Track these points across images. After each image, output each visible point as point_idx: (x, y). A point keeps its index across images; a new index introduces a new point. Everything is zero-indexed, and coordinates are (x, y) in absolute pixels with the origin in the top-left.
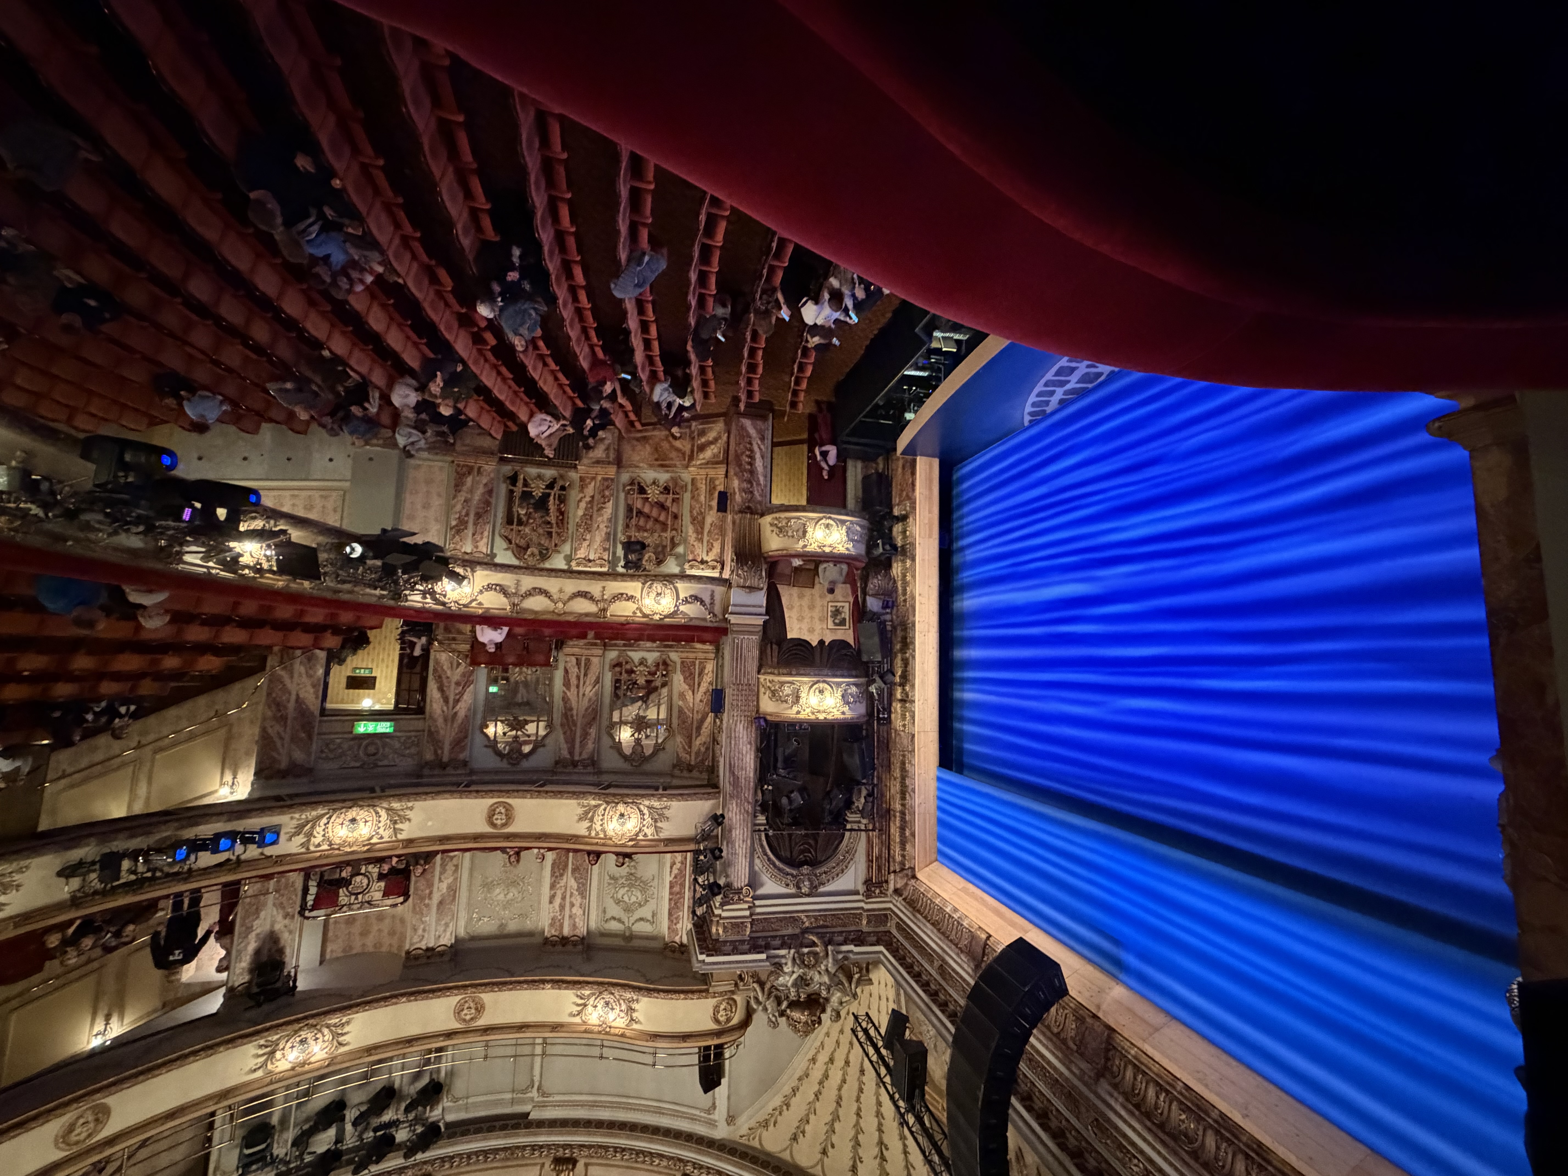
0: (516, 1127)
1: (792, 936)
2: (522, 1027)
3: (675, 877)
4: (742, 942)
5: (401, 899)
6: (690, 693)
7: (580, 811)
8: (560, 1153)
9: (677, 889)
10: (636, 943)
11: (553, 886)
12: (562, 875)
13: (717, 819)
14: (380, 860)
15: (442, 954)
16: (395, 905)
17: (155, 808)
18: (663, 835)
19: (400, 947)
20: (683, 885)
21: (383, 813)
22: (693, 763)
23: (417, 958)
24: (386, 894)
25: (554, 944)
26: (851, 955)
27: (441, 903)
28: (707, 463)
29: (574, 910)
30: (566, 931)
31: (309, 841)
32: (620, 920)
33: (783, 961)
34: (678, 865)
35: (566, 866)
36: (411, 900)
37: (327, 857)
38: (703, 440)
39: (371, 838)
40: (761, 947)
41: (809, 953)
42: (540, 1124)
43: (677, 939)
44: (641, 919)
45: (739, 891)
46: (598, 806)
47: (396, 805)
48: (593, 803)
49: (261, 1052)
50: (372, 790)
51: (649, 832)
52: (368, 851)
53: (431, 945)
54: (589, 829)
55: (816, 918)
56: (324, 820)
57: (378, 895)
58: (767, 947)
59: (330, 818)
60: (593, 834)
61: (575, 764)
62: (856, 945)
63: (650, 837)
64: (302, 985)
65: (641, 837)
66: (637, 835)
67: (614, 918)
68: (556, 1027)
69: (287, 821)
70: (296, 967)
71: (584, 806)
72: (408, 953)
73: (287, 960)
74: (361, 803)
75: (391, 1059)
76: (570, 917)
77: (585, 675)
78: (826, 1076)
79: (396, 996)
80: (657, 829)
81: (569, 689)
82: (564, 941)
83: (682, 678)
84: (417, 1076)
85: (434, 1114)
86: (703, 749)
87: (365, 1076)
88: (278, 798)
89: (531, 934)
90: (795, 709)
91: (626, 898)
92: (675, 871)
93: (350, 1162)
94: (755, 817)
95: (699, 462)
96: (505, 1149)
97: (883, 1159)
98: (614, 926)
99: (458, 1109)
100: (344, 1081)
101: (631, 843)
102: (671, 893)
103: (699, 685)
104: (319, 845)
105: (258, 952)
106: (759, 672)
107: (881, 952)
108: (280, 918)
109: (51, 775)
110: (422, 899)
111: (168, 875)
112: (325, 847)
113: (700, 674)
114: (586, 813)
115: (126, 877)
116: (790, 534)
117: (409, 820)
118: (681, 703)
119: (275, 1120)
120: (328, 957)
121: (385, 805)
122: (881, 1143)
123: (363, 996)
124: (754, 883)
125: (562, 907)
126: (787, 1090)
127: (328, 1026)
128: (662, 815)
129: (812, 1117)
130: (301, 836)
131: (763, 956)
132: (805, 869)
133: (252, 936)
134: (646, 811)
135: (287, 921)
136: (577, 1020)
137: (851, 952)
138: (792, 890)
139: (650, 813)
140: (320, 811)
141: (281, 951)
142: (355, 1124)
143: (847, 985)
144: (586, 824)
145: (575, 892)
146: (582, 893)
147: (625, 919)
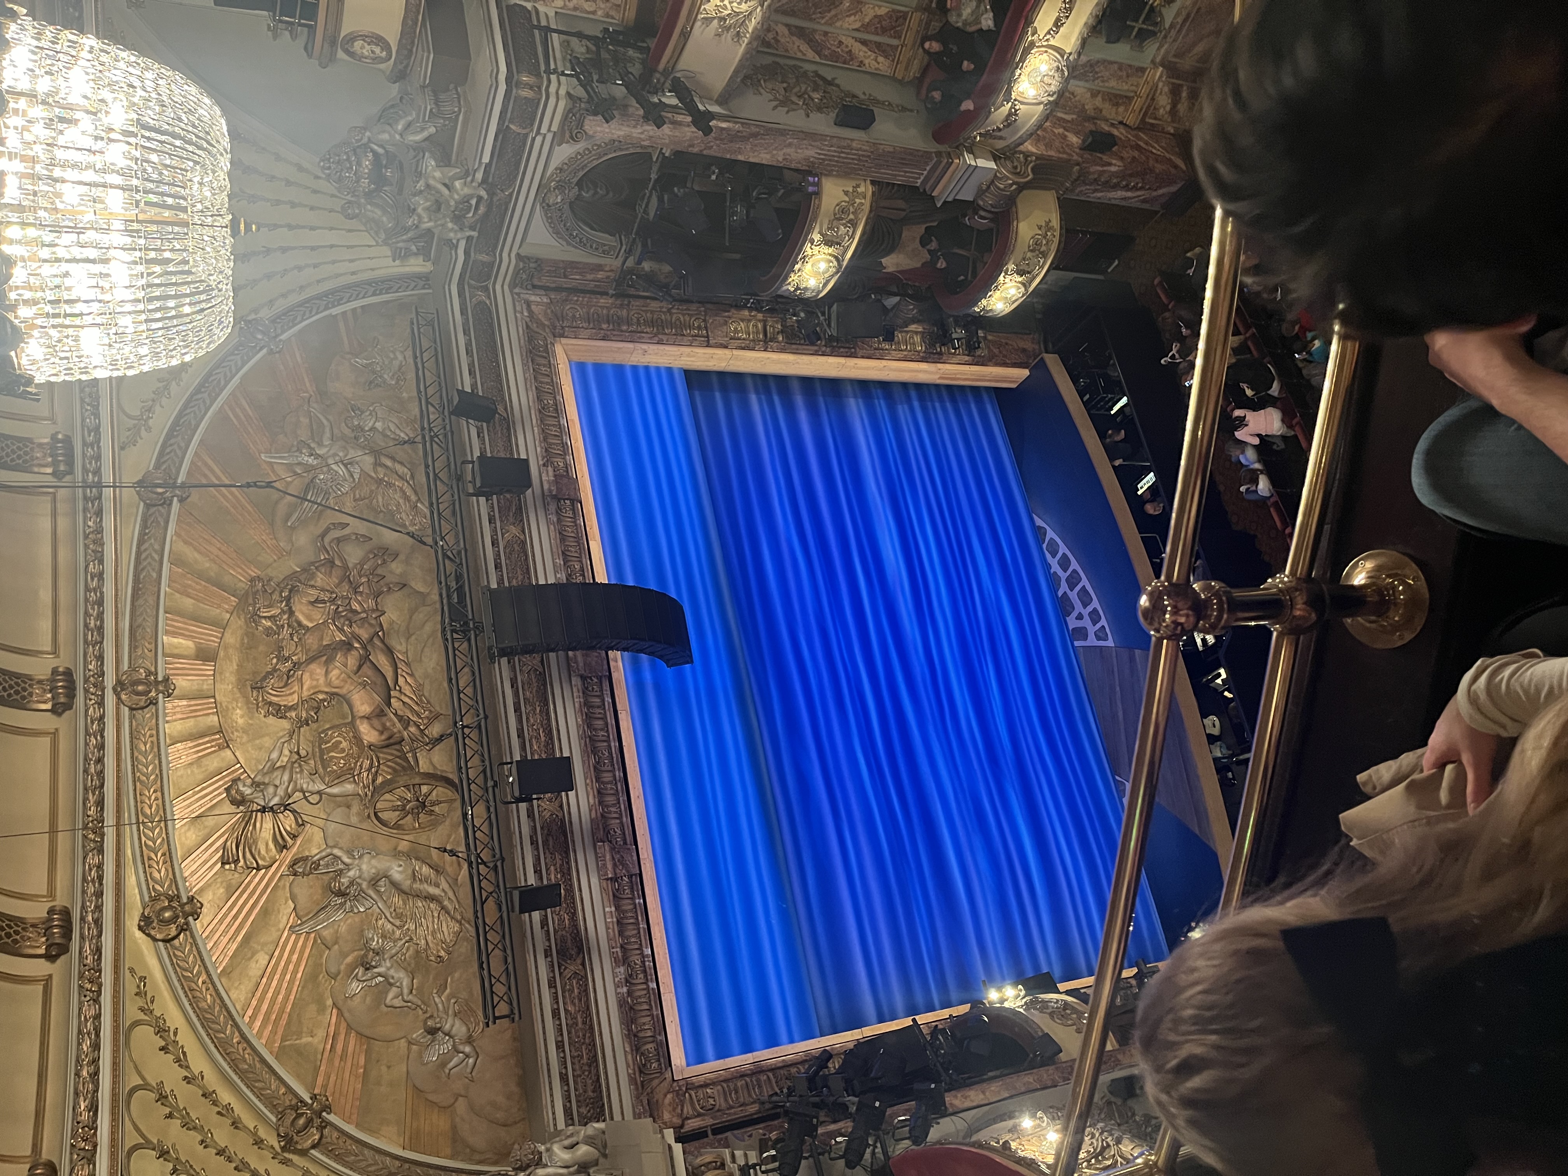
6: (857, 25)
18: (698, 26)
28: (1153, 99)
33: (471, 181)
38: (1184, 94)
51: (711, 7)
55: (506, 204)
63: (702, 8)
80: (710, 20)
90: (816, 237)
95: (1160, 85)
103: (864, 43)
106: (873, 183)
113: (879, 45)
116: (1029, 255)
128: (728, 31)
131: (487, 159)
134: (745, 8)
138: (550, 175)
139: (739, 13)
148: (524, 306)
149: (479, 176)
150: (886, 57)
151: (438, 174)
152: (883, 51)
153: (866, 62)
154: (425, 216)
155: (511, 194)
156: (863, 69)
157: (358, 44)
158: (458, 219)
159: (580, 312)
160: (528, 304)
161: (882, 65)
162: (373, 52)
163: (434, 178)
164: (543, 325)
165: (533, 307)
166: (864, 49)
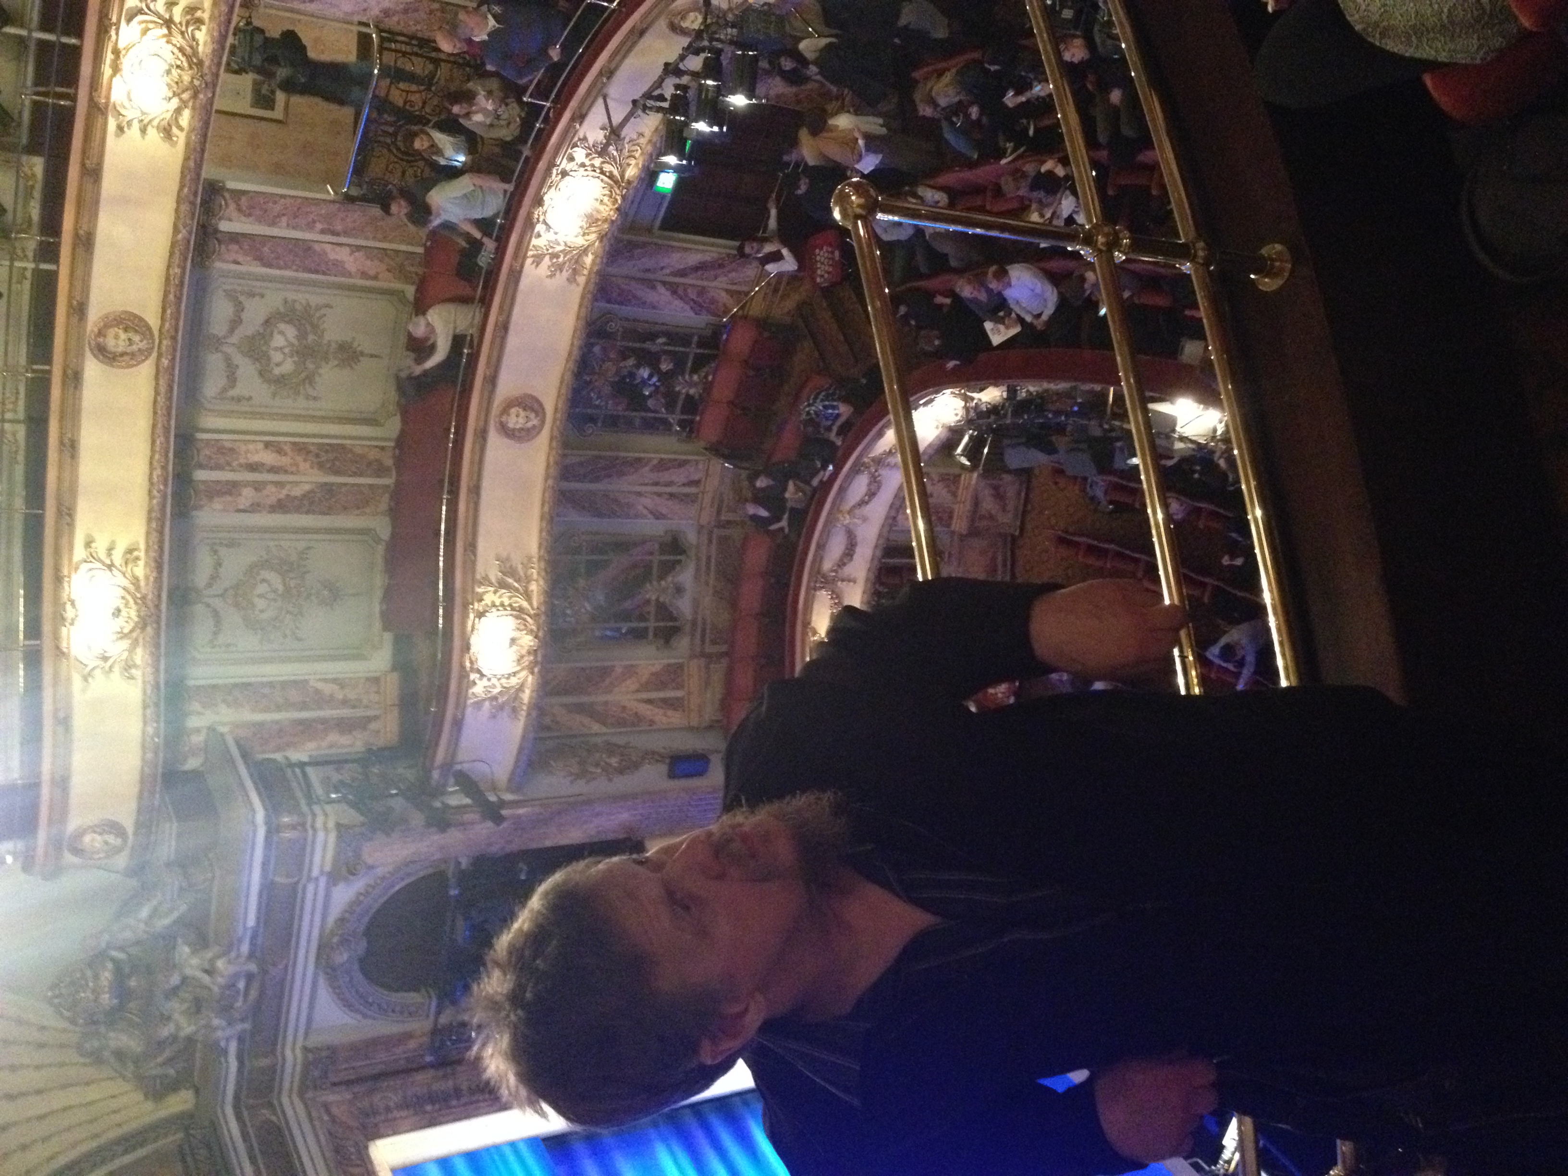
2: (71, 447)
6: (636, 687)
11: (301, 449)
12: (321, 466)
18: (469, 712)
21: (583, 242)
27: (308, 248)
29: (247, 491)
31: (587, 148)
32: (214, 578)
35: (337, 472)
39: (547, 223)
43: (195, 707)
44: (219, 623)
47: (588, 260)
48: (533, 587)
51: (480, 690)
53: (225, 227)
56: (609, 168)
59: (610, 175)
60: (481, 589)
63: (470, 692)
65: (473, 677)
66: (479, 671)
67: (218, 564)
68: (67, 512)
71: (526, 567)
77: (671, 496)
80: (479, 704)
83: (656, 667)
91: (262, 588)
92: (329, 690)
98: (203, 567)
101: (465, 662)
102: (284, 685)
104: (571, 159)
112: (566, 164)
113: (664, 700)
114: (511, 572)
117: (553, 275)
121: (597, 247)
125: (256, 467)
128: (503, 709)
132: (361, 950)
136: (79, 552)
138: (330, 932)
139: (511, 688)
144: (494, 574)
145: (285, 492)
146: (280, 507)
147: (217, 588)
148: (322, 1110)
149: (245, 948)
150: (675, 709)
151: (195, 961)
152: (672, 705)
153: (656, 719)
154: (183, 1021)
155: (286, 966)
156: (655, 727)
157: (87, 839)
158: (225, 1009)
159: (395, 1098)
160: (326, 1107)
161: (675, 718)
162: (106, 843)
163: (191, 966)
164: (350, 1128)
165: (335, 1110)
166: (650, 707)
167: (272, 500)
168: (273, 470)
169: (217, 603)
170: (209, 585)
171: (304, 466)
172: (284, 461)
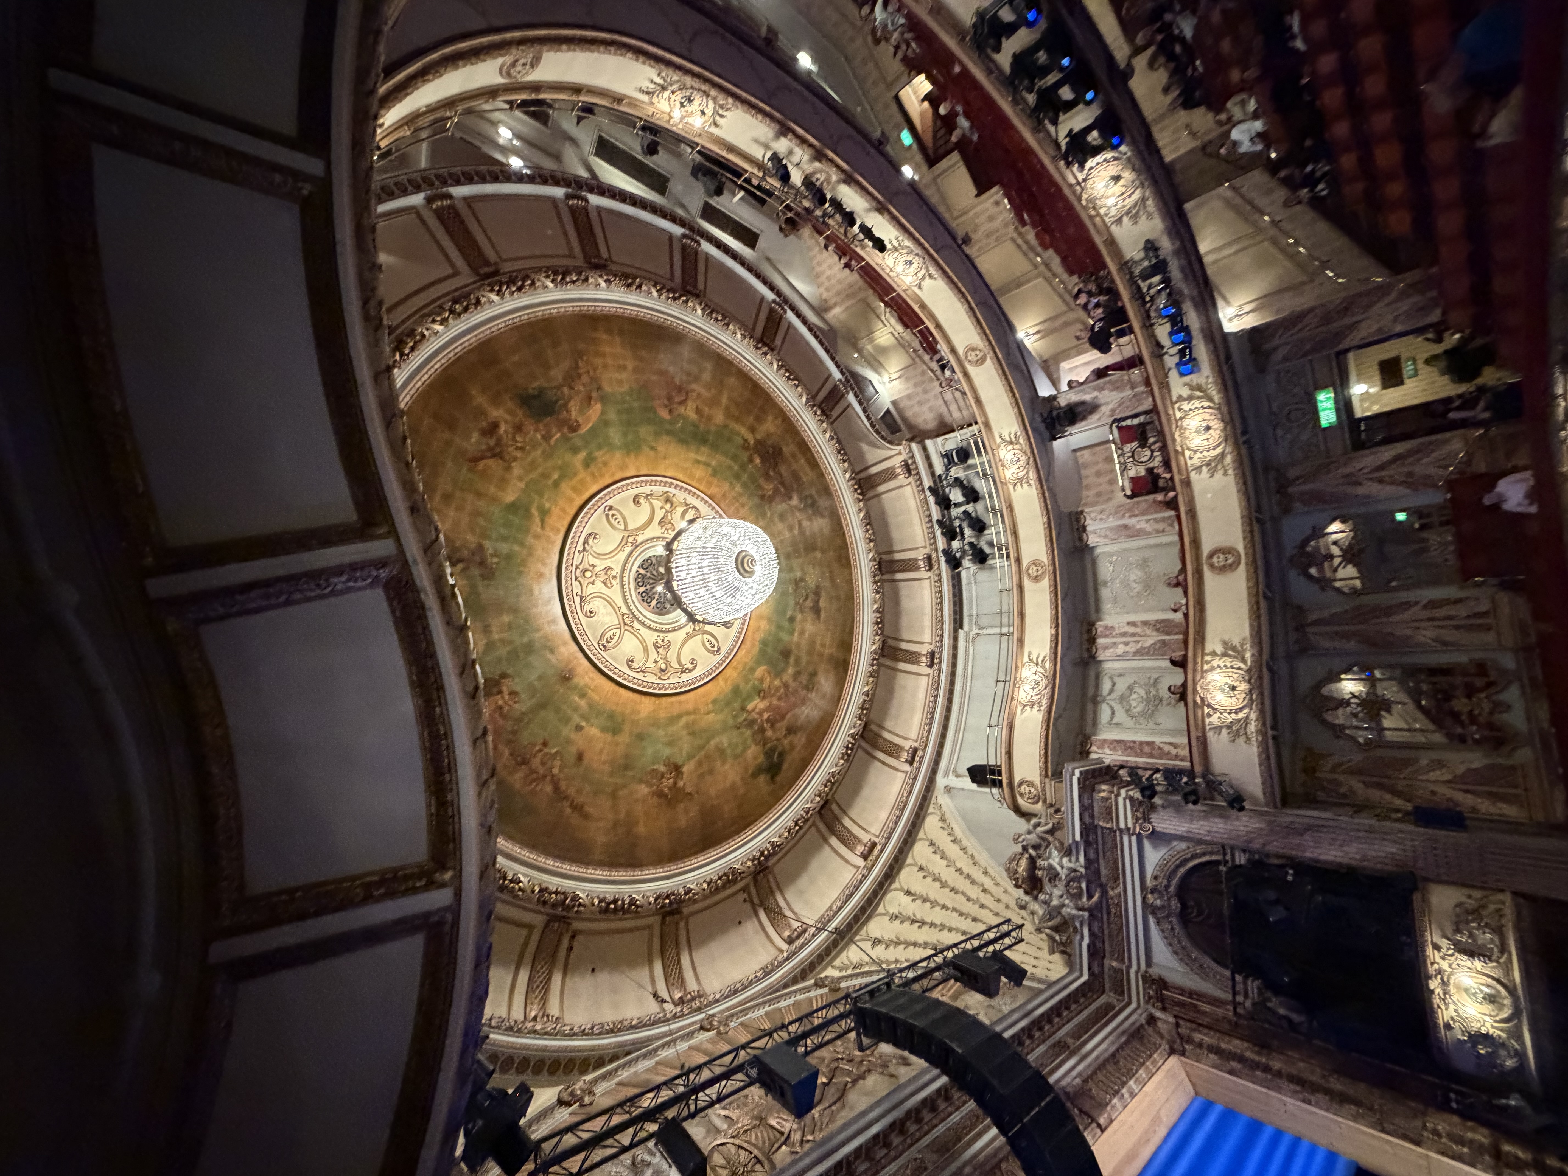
0: (955, 621)
1: (1098, 872)
2: (1022, 615)
3: (1159, 748)
4: (1092, 816)
5: (1129, 493)
7: (1236, 642)
8: (937, 656)
9: (1147, 749)
10: (1090, 706)
11: (1145, 623)
12: (1157, 630)
13: (1237, 802)
14: (1167, 464)
15: (1080, 539)
16: (1123, 490)
17: (1210, 271)
18: (1210, 735)
19: (1085, 505)
20: (1151, 756)
21: (1219, 450)
22: (1318, 774)
23: (1078, 520)
24: (1133, 480)
25: (1089, 631)
26: (1078, 937)
27: (1126, 527)
29: (1121, 646)
30: (1100, 641)
31: (1185, 400)
32: (1111, 691)
33: (1073, 859)
34: (1174, 752)
35: (1168, 634)
36: (1129, 501)
37: (1169, 420)
39: (1189, 449)
40: (1088, 835)
41: (1080, 888)
42: (956, 639)
43: (1094, 748)
44: (1113, 713)
45: (1146, 819)
46: (1244, 661)
47: (1229, 459)
48: (1248, 655)
49: (1013, 436)
50: (1244, 433)
51: (1215, 719)
52: (1176, 451)
53: (1089, 529)
54: (1214, 654)
55: (1118, 905)
56: (1206, 404)
57: (1132, 473)
58: (1088, 844)
59: (1210, 407)
60: (1208, 658)
61: (1300, 628)
62: (1089, 946)
63: (1207, 721)
64: (1057, 444)
65: (1206, 710)
66: (1209, 706)
67: (1114, 685)
68: (1021, 641)
69: (1206, 375)
70: (1071, 434)
71: (1242, 645)
72: (1082, 512)
73: (1077, 426)
74: (1228, 428)
75: (1003, 522)
76: (1115, 643)
77: (1457, 627)
78: (973, 882)
79: (1048, 513)
80: (1218, 729)
81: (1425, 607)
82: (1092, 640)
83: (1475, 765)
84: (991, 544)
85: (966, 563)
86: (1343, 790)
87: (993, 508)
88: (1228, 357)
89: (1098, 610)
90: (1442, 942)
91: (1134, 696)
92: (1167, 748)
93: (943, 516)
94: (1244, 851)
96: (942, 615)
97: (913, 921)
98: (1106, 686)
99: (968, 578)
100: (991, 496)
101: (1198, 700)
102: (1141, 743)
103: (1469, 792)
104: (1180, 409)
105: (1083, 403)
106: (1515, 894)
107: (1081, 975)
108: (1110, 407)
109: (1237, 182)
110: (1130, 510)
111: (1147, 312)
112: (1178, 415)
113: (1491, 794)
114: (1234, 649)
115: (1144, 286)
117: (1212, 476)
118: (1424, 762)
119: (970, 462)
120: (1078, 454)
121: (1228, 449)
122: (923, 923)
123: (1049, 489)
124: (1157, 837)
125: (1124, 634)
126: (965, 843)
127: (1027, 473)
128: (1237, 734)
129: (945, 862)
130: (1189, 392)
131: (1078, 837)
132: (1175, 904)
133: (1096, 394)
134: (1241, 715)
135: (1108, 413)
136: (1026, 659)
137: (1082, 938)
138: (1149, 882)
139: (1239, 721)
140: (1217, 398)
141: (1084, 418)
142: (965, 512)
143: (1050, 924)
144: (1219, 649)
145: (1140, 645)
146: (1139, 652)
147: (1113, 696)
149: (1081, 858)
150: (1508, 803)
152: (1502, 799)
155: (1120, 894)
157: (1023, 787)
160: (1153, 1017)
161: (1508, 810)
162: (1030, 792)
163: (1054, 860)
164: (1162, 1036)
165: (1159, 1023)
167: (1133, 650)
168: (1133, 635)
169: (1112, 703)
170: (1109, 694)
171: (1148, 632)
172: (1138, 630)
